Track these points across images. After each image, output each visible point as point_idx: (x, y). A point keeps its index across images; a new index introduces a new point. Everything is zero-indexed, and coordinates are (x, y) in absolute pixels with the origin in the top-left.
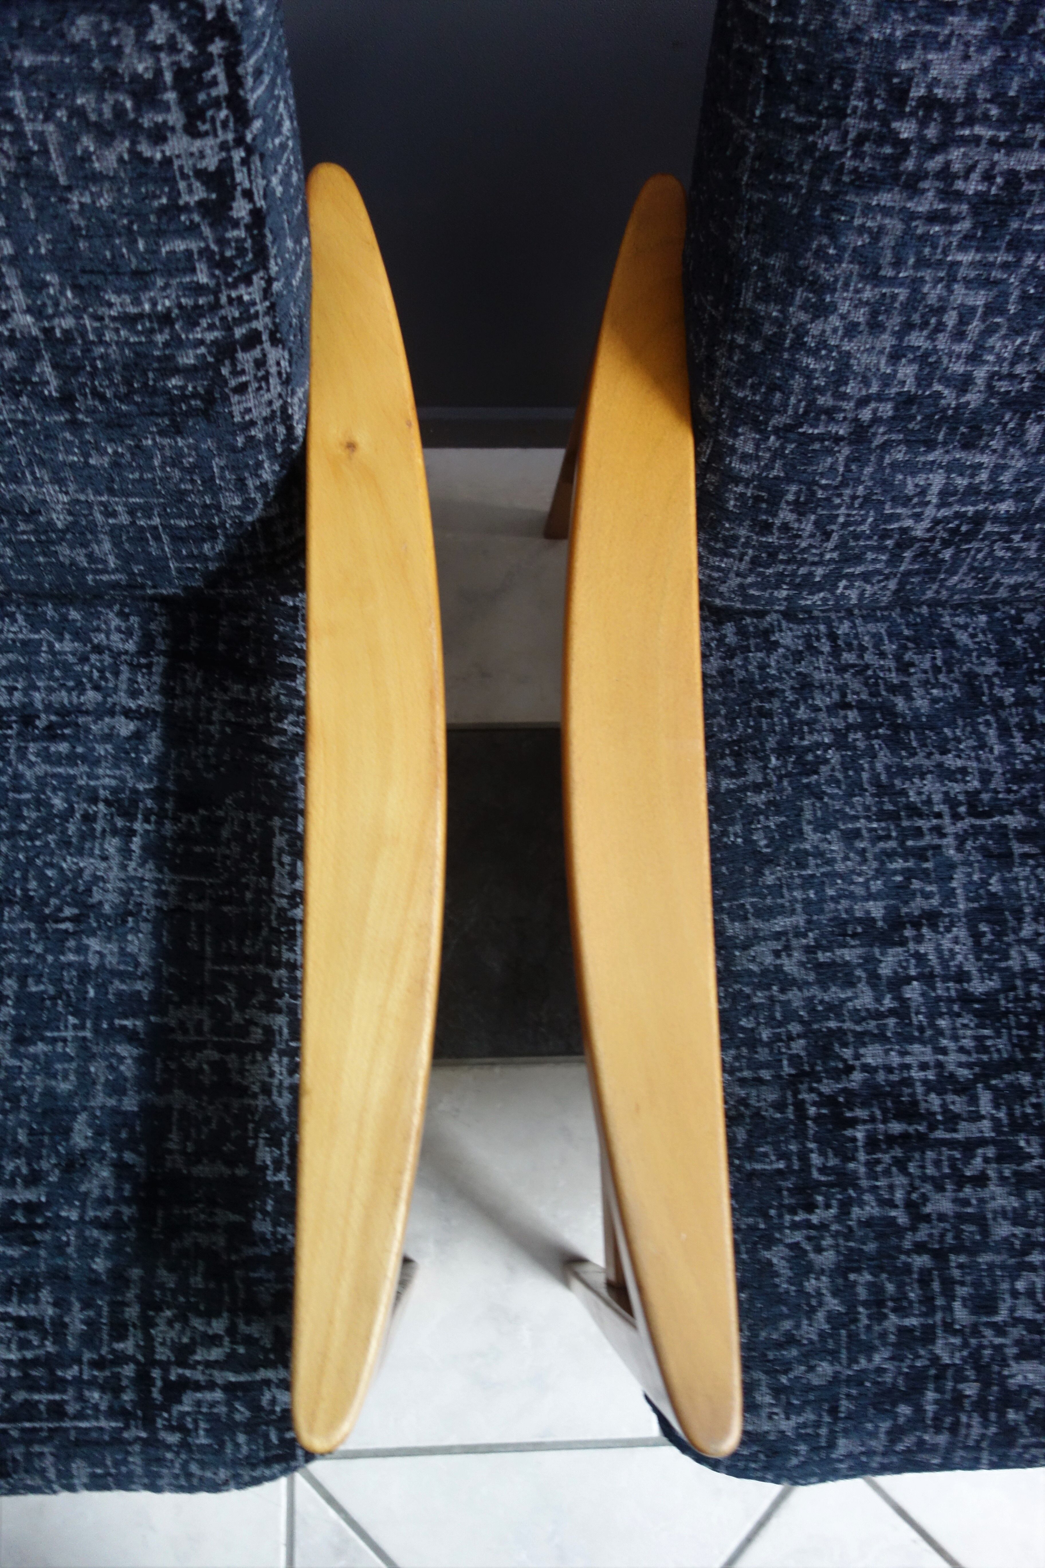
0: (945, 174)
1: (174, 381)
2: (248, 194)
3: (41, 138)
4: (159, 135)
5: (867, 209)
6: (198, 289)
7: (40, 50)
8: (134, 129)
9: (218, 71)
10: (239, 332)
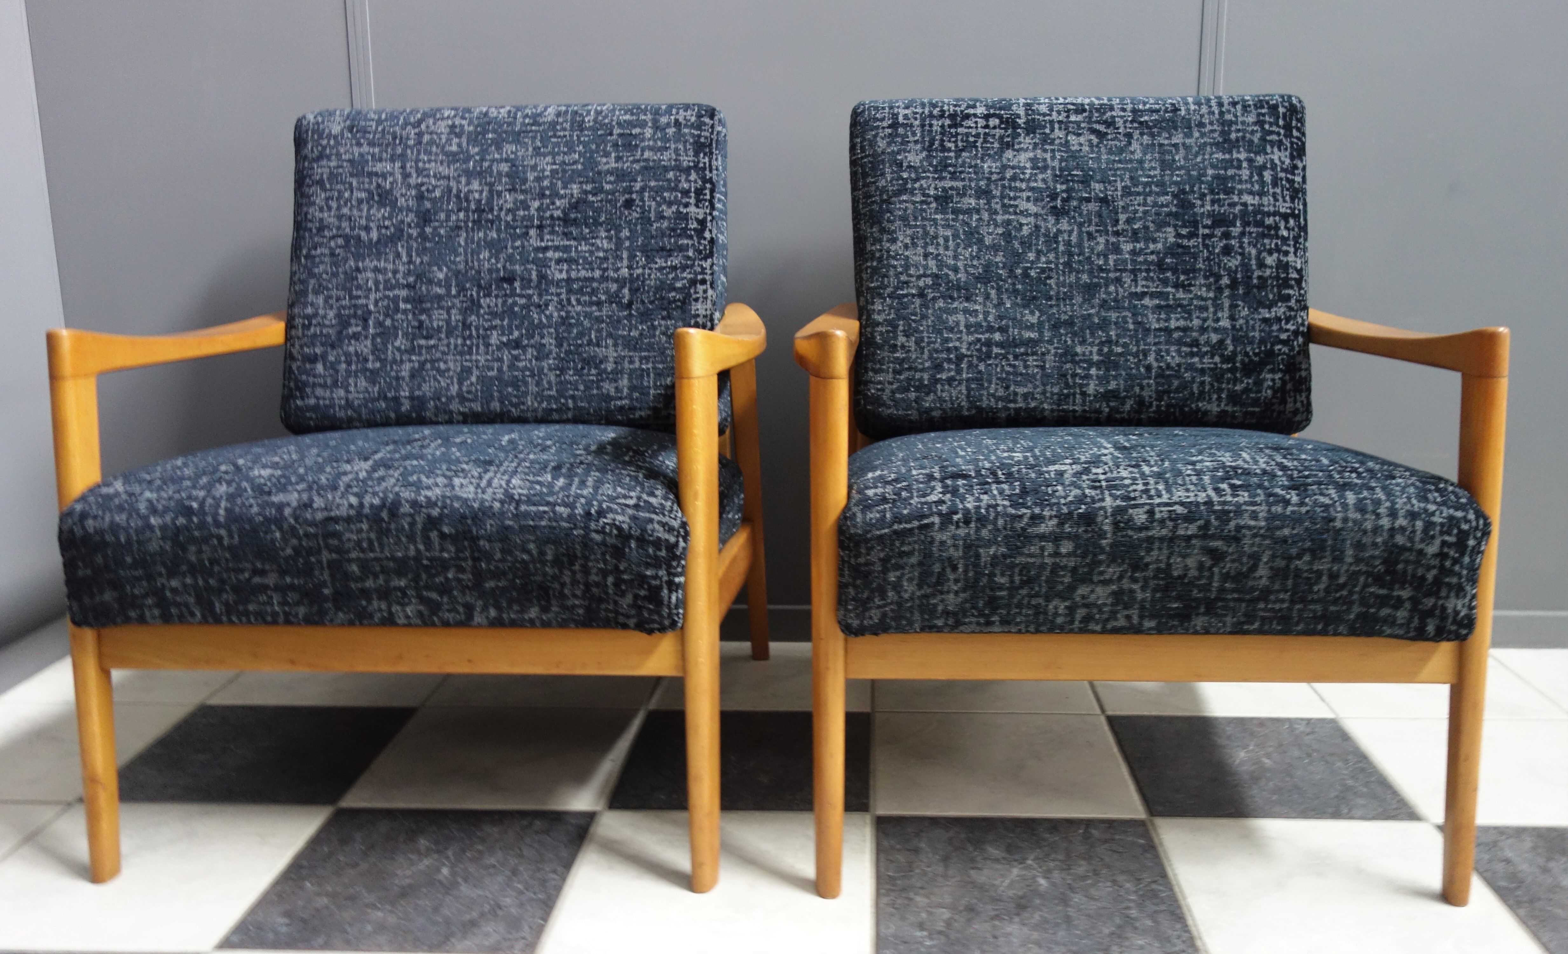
0: (921, 188)
1: (673, 294)
2: (710, 231)
3: (650, 207)
4: (687, 205)
5: (901, 202)
6: (689, 258)
7: (656, 180)
8: (679, 203)
9: (707, 192)
10: (700, 277)
